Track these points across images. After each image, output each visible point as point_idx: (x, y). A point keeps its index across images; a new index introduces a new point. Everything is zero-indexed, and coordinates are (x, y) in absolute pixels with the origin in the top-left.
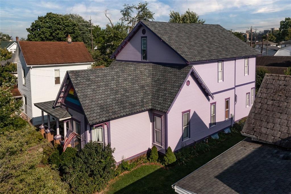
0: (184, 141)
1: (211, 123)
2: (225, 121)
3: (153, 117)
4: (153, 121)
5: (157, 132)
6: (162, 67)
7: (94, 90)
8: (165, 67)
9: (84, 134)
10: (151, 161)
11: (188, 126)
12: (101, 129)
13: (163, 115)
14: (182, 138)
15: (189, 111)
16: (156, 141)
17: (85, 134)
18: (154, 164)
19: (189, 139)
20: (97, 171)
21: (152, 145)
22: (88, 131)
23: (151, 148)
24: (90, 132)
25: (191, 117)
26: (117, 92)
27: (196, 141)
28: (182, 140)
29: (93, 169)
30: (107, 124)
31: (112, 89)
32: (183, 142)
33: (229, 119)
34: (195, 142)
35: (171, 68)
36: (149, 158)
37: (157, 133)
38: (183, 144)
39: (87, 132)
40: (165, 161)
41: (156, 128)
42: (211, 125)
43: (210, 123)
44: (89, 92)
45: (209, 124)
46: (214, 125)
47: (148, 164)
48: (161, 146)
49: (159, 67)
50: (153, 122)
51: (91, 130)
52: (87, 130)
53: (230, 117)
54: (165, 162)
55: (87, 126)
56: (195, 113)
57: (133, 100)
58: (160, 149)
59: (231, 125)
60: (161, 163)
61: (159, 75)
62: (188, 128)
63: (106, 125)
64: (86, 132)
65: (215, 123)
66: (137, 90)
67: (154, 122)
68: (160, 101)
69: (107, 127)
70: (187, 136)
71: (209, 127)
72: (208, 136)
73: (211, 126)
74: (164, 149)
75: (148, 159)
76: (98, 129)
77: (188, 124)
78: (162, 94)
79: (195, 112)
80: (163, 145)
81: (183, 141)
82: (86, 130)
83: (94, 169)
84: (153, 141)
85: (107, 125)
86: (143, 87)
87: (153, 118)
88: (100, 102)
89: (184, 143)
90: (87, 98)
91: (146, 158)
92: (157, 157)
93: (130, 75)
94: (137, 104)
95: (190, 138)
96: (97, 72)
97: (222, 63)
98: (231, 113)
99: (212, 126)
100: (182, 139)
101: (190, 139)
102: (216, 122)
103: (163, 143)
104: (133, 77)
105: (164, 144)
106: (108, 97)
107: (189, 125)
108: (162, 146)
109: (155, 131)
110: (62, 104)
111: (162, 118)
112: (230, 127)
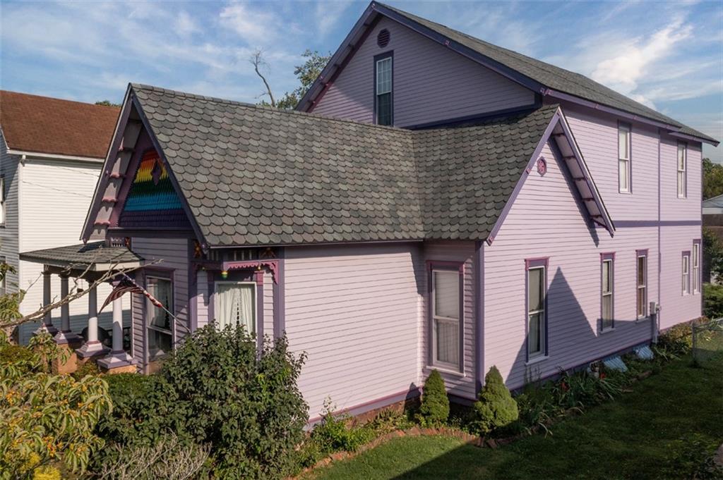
0: (531, 361)
1: (602, 320)
2: (637, 323)
3: (426, 274)
4: (426, 289)
5: (441, 326)
6: (445, 133)
7: (226, 152)
8: (460, 130)
9: (184, 311)
10: (424, 423)
11: (541, 311)
12: (250, 290)
13: (469, 260)
14: (526, 351)
15: (545, 261)
16: (438, 359)
17: (189, 309)
18: (435, 432)
19: (543, 357)
20: (236, 425)
21: (422, 374)
22: (200, 299)
23: (419, 383)
24: (208, 302)
25: (549, 283)
26: (306, 175)
27: (564, 368)
28: (524, 358)
29: (221, 418)
30: (272, 267)
31: (289, 165)
32: (527, 364)
33: (647, 317)
34: (563, 373)
35: (479, 128)
36: (417, 416)
37: (441, 330)
38: (528, 372)
39: (196, 299)
40: (479, 417)
41: (436, 314)
42: (602, 324)
43: (599, 318)
44: (209, 153)
45: (598, 320)
46: (610, 329)
47: (414, 431)
48: (458, 373)
49: (435, 135)
50: (426, 294)
51: (211, 292)
52: (196, 294)
53: (649, 315)
54: (481, 419)
55: (196, 279)
56: (559, 274)
57: (364, 205)
58: (453, 386)
59: (651, 339)
60: (462, 427)
61: (439, 152)
62: (542, 319)
63: (270, 275)
64: (192, 299)
65: (612, 323)
66: (375, 184)
67: (430, 290)
68: (453, 215)
69: (272, 282)
70: (538, 350)
71: (597, 329)
72: (596, 360)
73: (602, 330)
74: (471, 380)
75: (411, 418)
76: (237, 290)
77: (540, 307)
78: (460, 194)
79: (559, 269)
80: (465, 368)
81: (527, 361)
82: (193, 292)
83: (223, 416)
84: (428, 359)
85: (273, 274)
86: (390, 180)
87: (426, 279)
88: (247, 189)
89: (533, 370)
90: (201, 169)
91: (405, 416)
92: (445, 410)
93: (344, 142)
94: (377, 219)
95: (546, 355)
96: (237, 111)
97: (628, 134)
98: (652, 301)
99: (606, 330)
100: (524, 353)
101: (548, 357)
102: (616, 318)
103: (468, 361)
104: (355, 149)
105: (471, 364)
106: (277, 182)
107: (544, 310)
108: (462, 371)
109: (434, 325)
110: (110, 233)
111: (464, 270)
112: (650, 343)
